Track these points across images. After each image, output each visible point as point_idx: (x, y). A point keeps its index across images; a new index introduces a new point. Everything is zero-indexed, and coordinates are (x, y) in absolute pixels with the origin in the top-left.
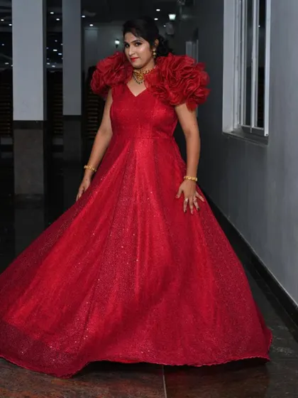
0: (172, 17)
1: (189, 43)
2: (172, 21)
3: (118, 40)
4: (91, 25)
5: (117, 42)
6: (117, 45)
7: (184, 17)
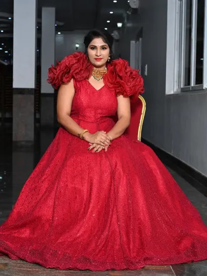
0: (120, 25)
1: (133, 42)
2: (120, 28)
3: (78, 44)
4: (59, 33)
5: (77, 46)
6: (77, 48)
7: (129, 25)
